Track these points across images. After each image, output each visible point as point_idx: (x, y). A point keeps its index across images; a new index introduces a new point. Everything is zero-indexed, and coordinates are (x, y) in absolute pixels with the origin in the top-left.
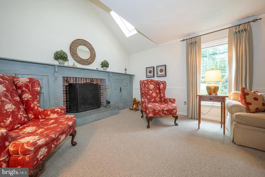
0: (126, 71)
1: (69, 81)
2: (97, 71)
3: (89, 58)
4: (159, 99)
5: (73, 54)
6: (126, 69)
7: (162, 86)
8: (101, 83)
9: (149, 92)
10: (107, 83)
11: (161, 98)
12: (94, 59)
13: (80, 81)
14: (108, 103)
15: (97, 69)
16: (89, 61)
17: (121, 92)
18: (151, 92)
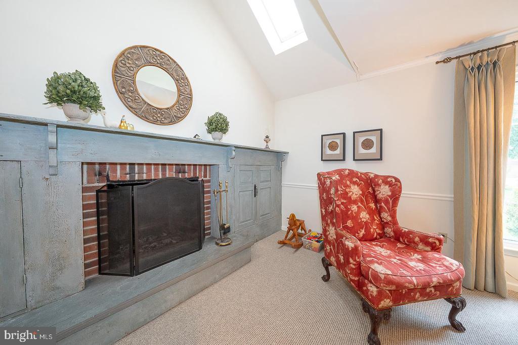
0: (267, 142)
1: (108, 175)
2: (196, 142)
3: (173, 106)
4: (377, 230)
5: (123, 90)
6: (267, 137)
7: (384, 191)
8: (205, 176)
9: (348, 210)
10: (223, 175)
11: (383, 225)
12: (188, 109)
13: (145, 171)
14: (224, 233)
15: (195, 137)
16: (173, 113)
17: (255, 196)
18: (354, 208)
